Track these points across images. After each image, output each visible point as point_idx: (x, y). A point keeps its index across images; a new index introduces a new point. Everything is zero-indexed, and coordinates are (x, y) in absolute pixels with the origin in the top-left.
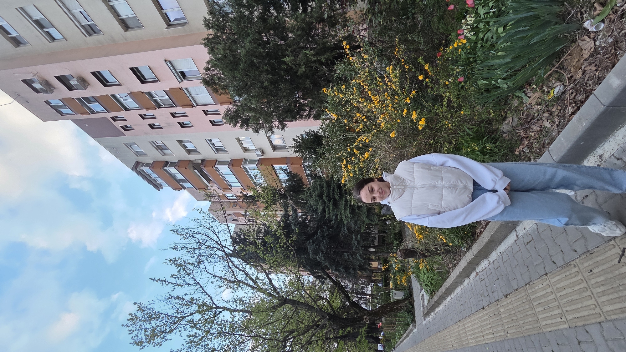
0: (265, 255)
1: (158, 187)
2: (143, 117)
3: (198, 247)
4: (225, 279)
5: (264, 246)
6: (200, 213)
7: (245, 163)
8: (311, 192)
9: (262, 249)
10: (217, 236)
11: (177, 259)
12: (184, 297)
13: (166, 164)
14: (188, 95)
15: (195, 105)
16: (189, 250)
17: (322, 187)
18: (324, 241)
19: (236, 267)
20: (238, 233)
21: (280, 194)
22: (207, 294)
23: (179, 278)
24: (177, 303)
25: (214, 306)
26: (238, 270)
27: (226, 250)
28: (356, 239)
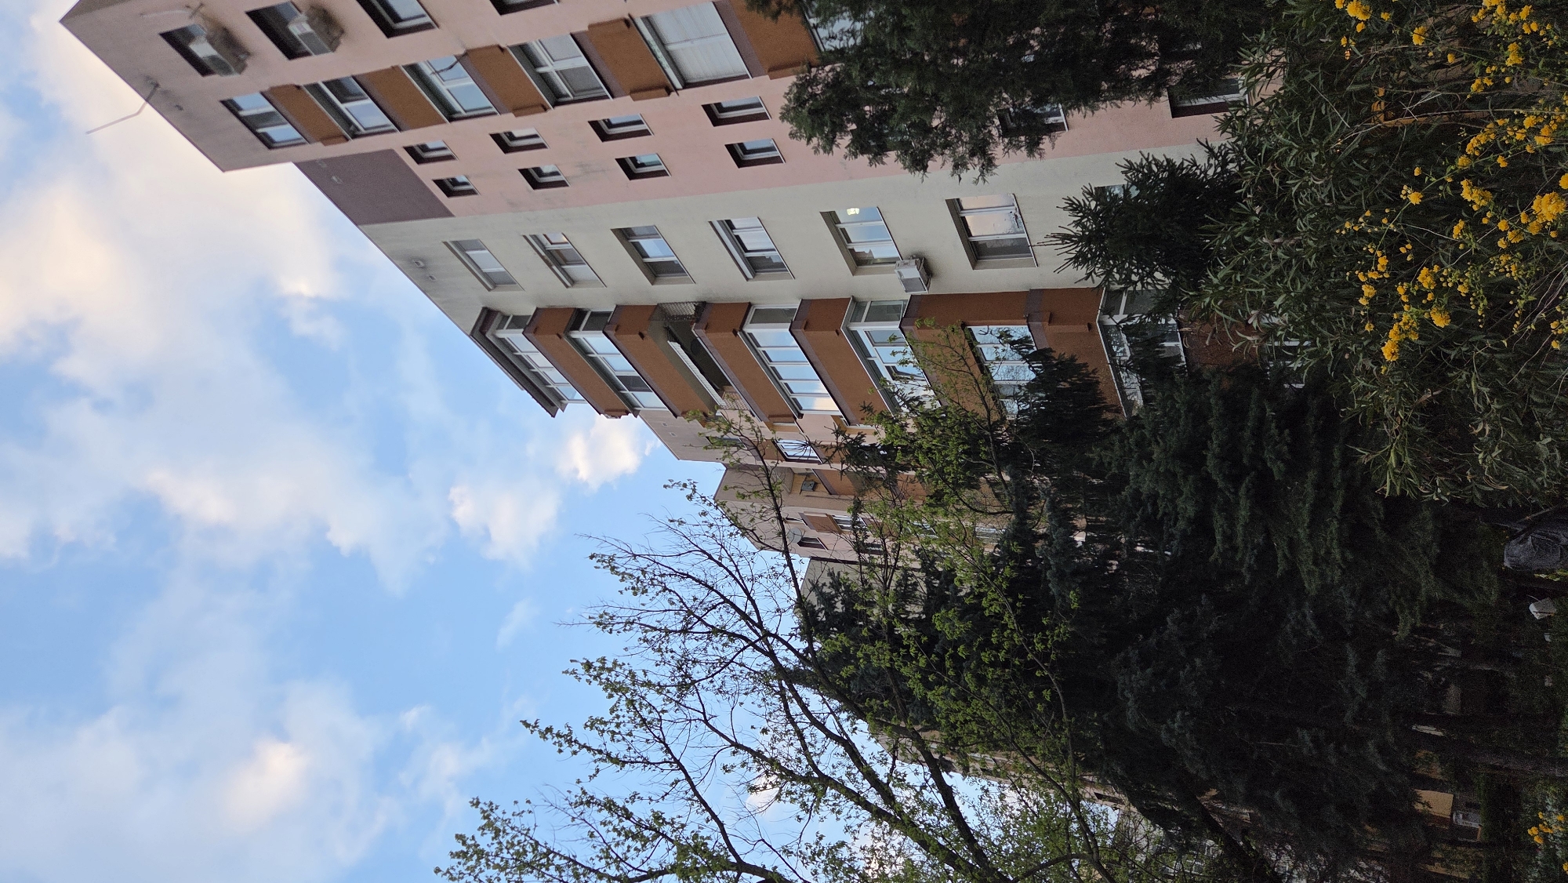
0: (929, 686)
1: (551, 402)
2: (505, 143)
3: (679, 627)
4: (772, 761)
5: (927, 649)
6: (690, 497)
7: (856, 318)
8: (1143, 436)
9: (922, 662)
10: (746, 591)
11: (609, 665)
12: (630, 807)
13: (577, 317)
14: (656, 47)
15: (678, 85)
16: (650, 635)
17: (1199, 415)
18: (1198, 661)
19: (815, 722)
20: (826, 590)
21: (997, 443)
22: (709, 809)
23: (613, 733)
24: (604, 824)
25: (733, 859)
26: (821, 735)
27: (781, 652)
28: (1363, 669)
